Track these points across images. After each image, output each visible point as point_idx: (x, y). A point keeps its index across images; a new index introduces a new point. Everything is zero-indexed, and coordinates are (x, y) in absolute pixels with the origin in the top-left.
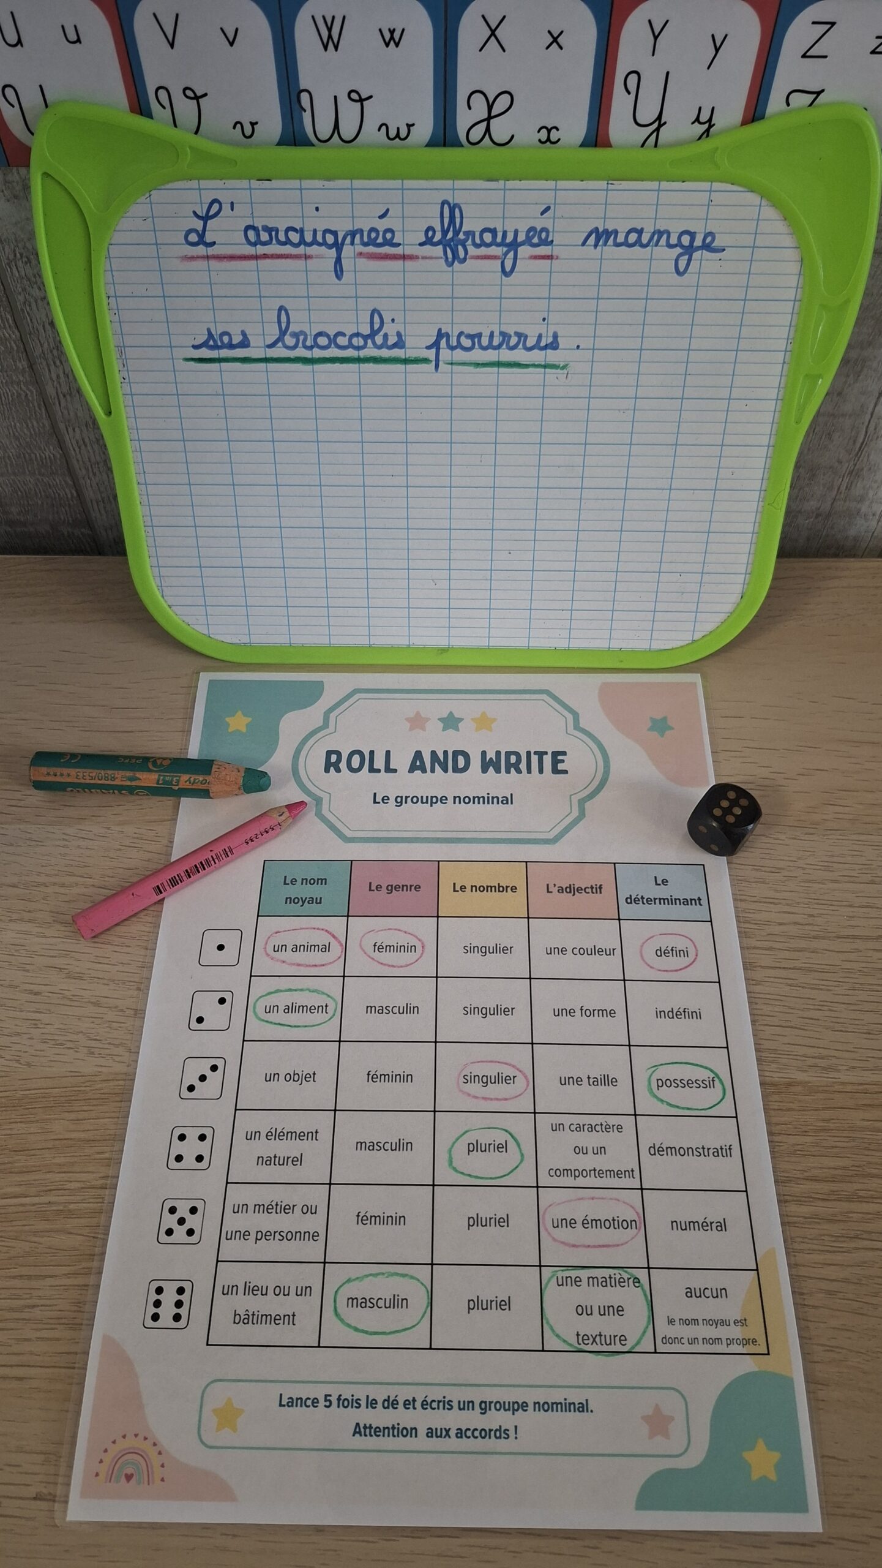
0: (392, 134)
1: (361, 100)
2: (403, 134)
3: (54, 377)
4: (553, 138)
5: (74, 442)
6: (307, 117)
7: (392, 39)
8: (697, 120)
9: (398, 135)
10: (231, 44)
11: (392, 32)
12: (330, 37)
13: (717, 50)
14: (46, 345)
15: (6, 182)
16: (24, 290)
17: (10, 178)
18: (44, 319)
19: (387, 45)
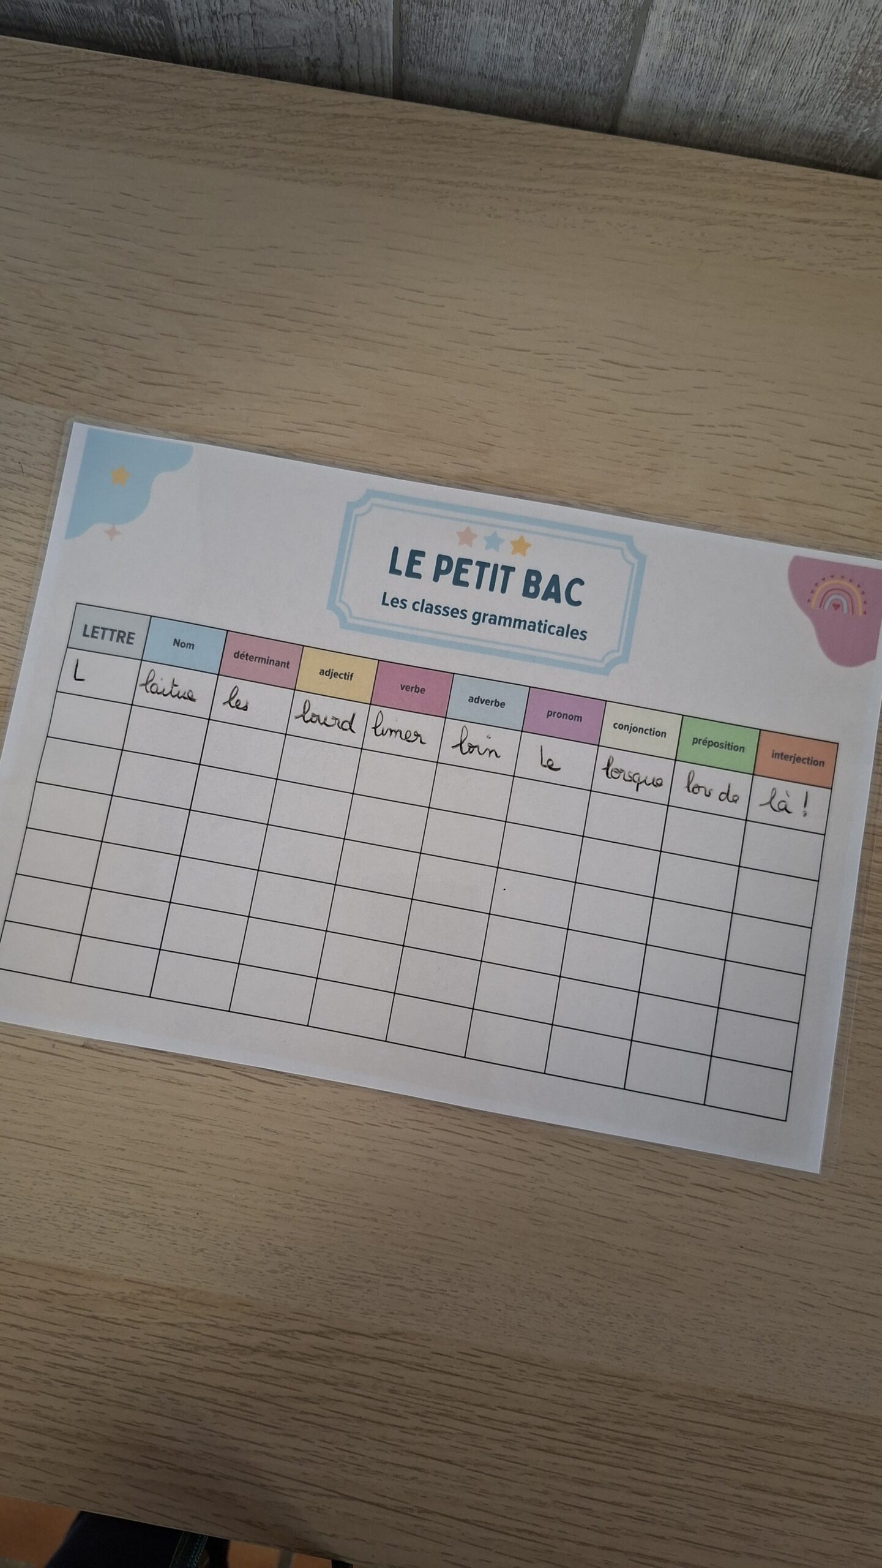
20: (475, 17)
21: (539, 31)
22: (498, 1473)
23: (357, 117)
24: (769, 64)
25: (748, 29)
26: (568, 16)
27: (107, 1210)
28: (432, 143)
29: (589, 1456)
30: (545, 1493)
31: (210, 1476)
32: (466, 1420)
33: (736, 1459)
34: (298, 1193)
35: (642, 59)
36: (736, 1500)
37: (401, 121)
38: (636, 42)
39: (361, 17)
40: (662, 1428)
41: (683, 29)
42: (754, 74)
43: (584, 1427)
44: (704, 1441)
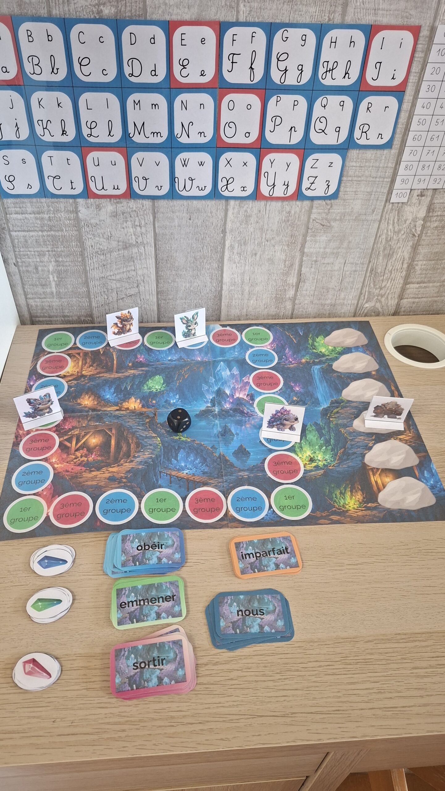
0: (200, 189)
1: (192, 180)
2: (203, 189)
3: (90, 263)
4: (245, 190)
5: (92, 286)
6: (177, 184)
7: (201, 164)
8: (284, 184)
9: (202, 189)
10: (158, 165)
11: (201, 162)
12: (185, 163)
13: (288, 166)
14: (89, 253)
15: (86, 203)
16: (85, 235)
17: (87, 202)
18: (90, 244)
19: (200, 165)
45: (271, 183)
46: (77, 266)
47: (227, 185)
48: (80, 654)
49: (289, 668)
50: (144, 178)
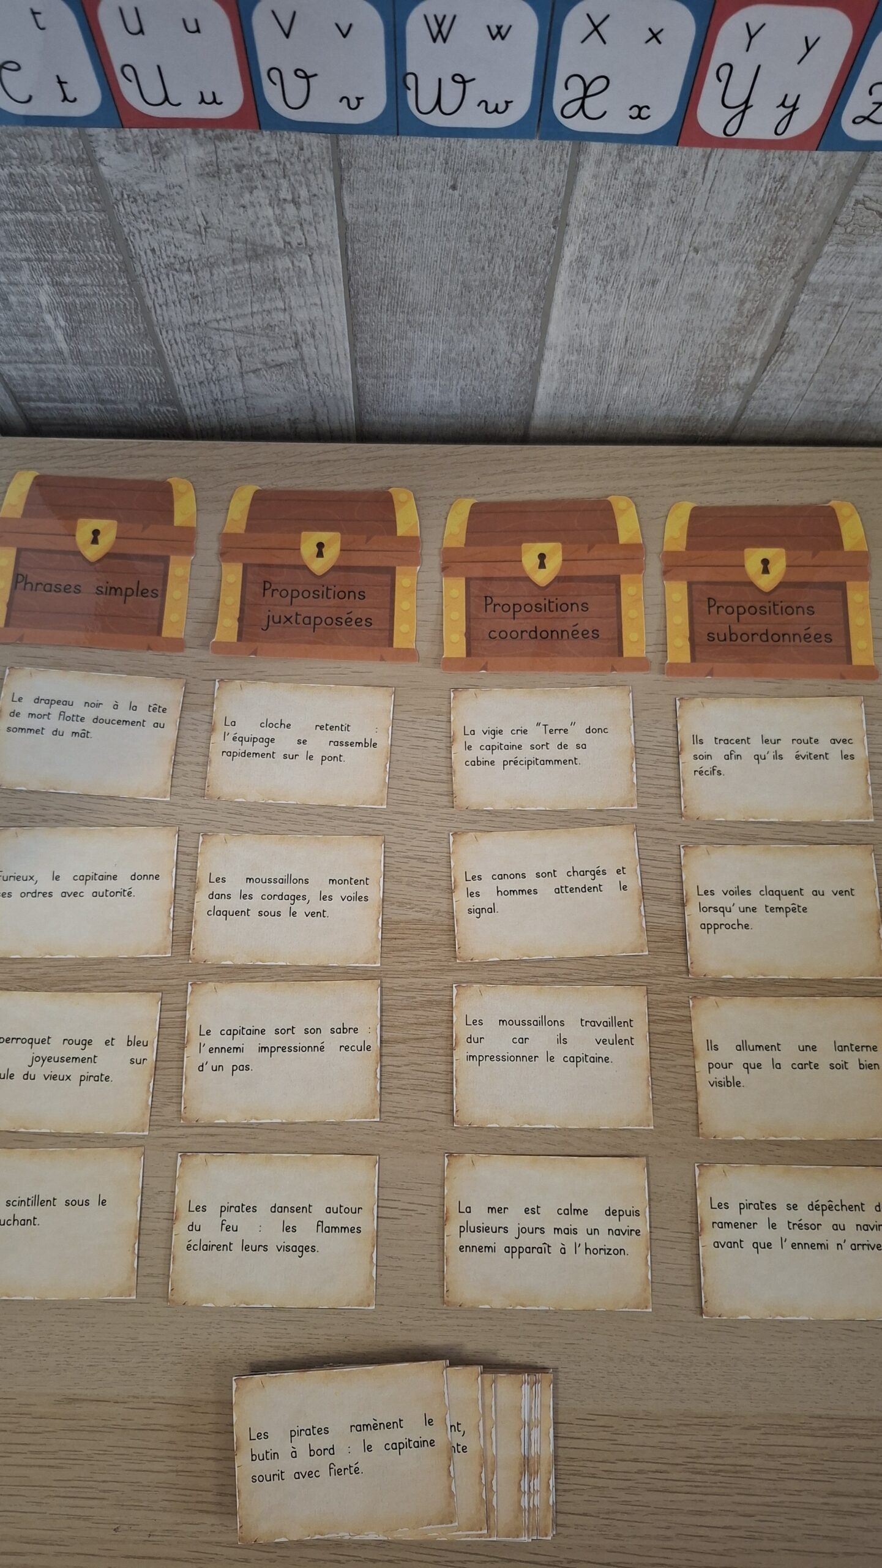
0: (491, 108)
1: (464, 82)
2: (501, 108)
3: (152, 291)
4: (643, 115)
5: (166, 341)
6: (411, 95)
7: (499, 33)
8: (783, 104)
9: (496, 110)
10: (345, 36)
11: (499, 28)
12: (440, 31)
13: (809, 49)
14: (146, 267)
15: (117, 138)
16: (129, 223)
17: (121, 135)
18: (146, 245)
19: (494, 38)
20: (413, 382)
21: (462, 383)
22: (626, 1517)
23: (335, 461)
24: (634, 383)
25: (615, 364)
26: (482, 373)
27: (271, 1347)
28: (394, 471)
29: (698, 1490)
30: (668, 1528)
31: (389, 1561)
32: (594, 1476)
33: (818, 1472)
34: (425, 1306)
35: (541, 392)
36: (826, 1507)
37: (368, 459)
38: (534, 381)
39: (327, 390)
40: (753, 1455)
41: (568, 371)
42: (625, 390)
43: (690, 1465)
44: (788, 1460)
45: (736, 96)
46: (118, 296)
47: (585, 96)
48: (164, 1398)
49: (578, 1468)
50: (300, 73)
